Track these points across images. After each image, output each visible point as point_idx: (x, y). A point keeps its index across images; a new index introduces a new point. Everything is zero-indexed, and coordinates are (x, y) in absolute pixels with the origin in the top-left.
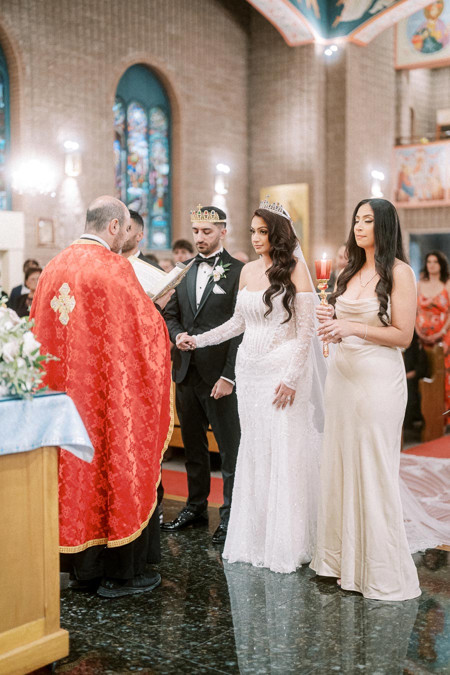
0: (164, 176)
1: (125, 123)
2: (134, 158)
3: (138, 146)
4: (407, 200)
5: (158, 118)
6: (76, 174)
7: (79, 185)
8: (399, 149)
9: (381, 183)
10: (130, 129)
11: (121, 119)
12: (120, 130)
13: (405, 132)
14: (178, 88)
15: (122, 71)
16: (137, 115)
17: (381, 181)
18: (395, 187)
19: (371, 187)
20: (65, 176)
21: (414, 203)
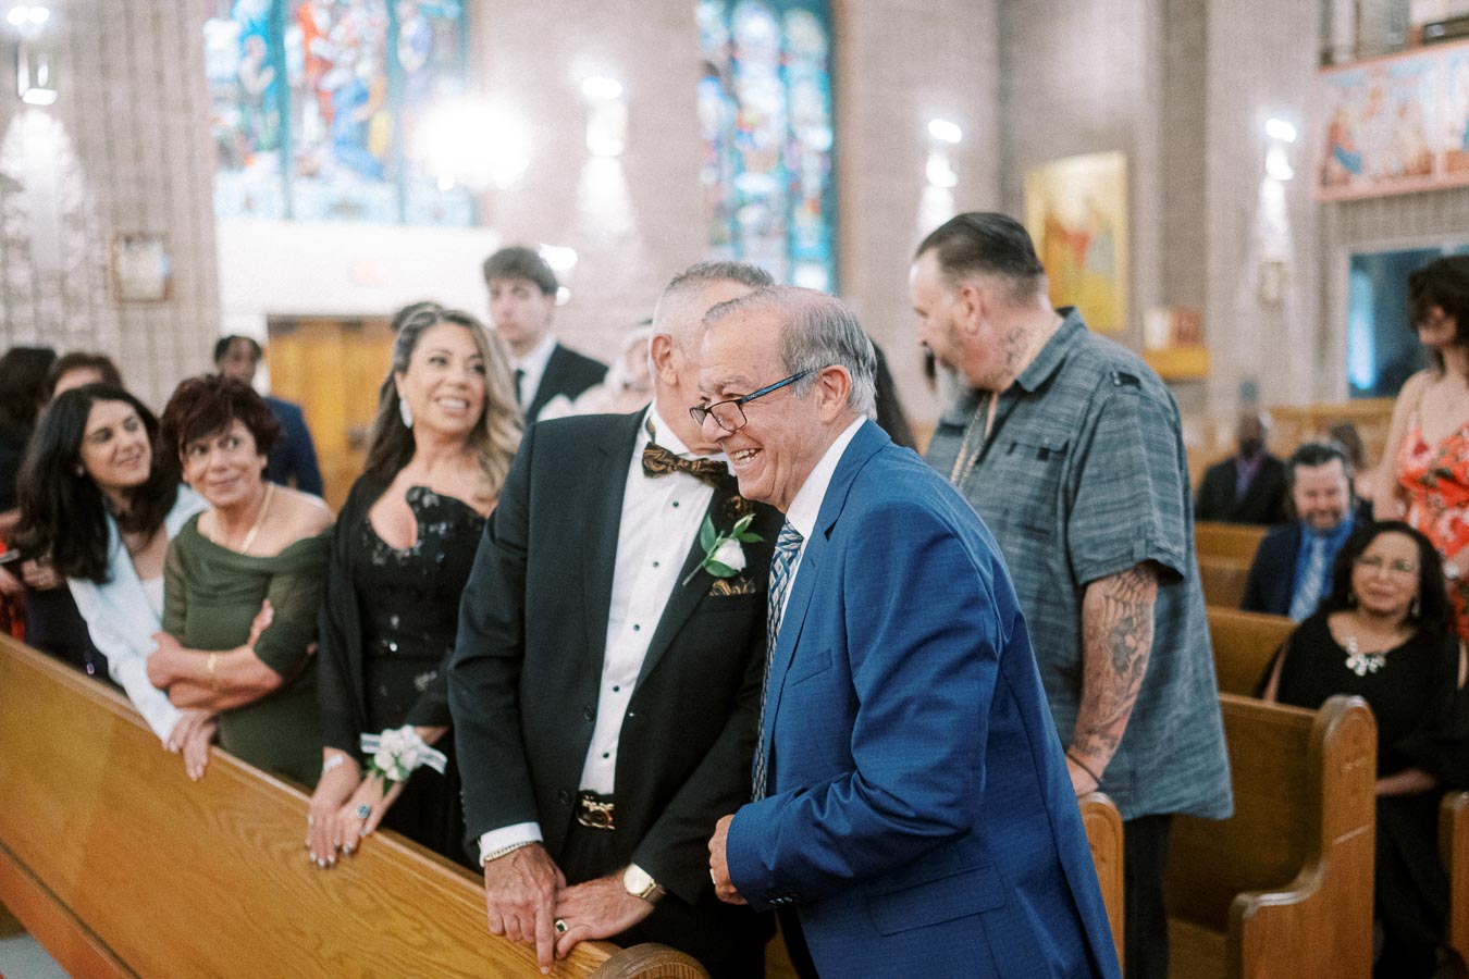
0: (820, 153)
1: (732, 44)
2: (749, 117)
3: (760, 91)
4: (1345, 181)
5: (804, 32)
6: (618, 147)
7: (625, 172)
8: (1330, 75)
9: (1289, 148)
10: (738, 56)
11: (718, 36)
12: (720, 58)
13: (1343, 35)
16: (756, 26)
17: (1288, 144)
18: (1318, 155)
19: (1265, 156)
20: (588, 154)
21: (1361, 186)
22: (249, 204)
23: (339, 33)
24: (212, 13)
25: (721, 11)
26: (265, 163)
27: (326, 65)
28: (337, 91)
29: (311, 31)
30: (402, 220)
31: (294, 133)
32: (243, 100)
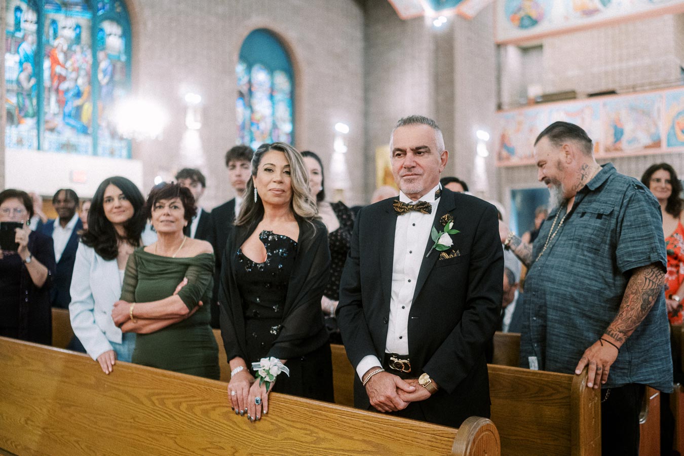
0: (288, 134)
1: (250, 83)
2: (257, 116)
3: (262, 106)
4: (508, 158)
5: (282, 81)
6: (198, 125)
7: (202, 137)
8: (501, 114)
9: (487, 143)
10: (253, 89)
11: (245, 80)
12: (245, 89)
13: (506, 98)
14: (300, 53)
15: (246, 33)
16: (261, 76)
17: (486, 141)
18: (497, 147)
19: (477, 146)
20: (186, 128)
21: (515, 161)
22: (20, 142)
23: (68, 64)
24: (8, 50)
25: (245, 68)
26: (29, 122)
27: (62, 79)
28: (67, 91)
29: (55, 62)
30: (95, 153)
31: (46, 109)
32: (20, 92)
